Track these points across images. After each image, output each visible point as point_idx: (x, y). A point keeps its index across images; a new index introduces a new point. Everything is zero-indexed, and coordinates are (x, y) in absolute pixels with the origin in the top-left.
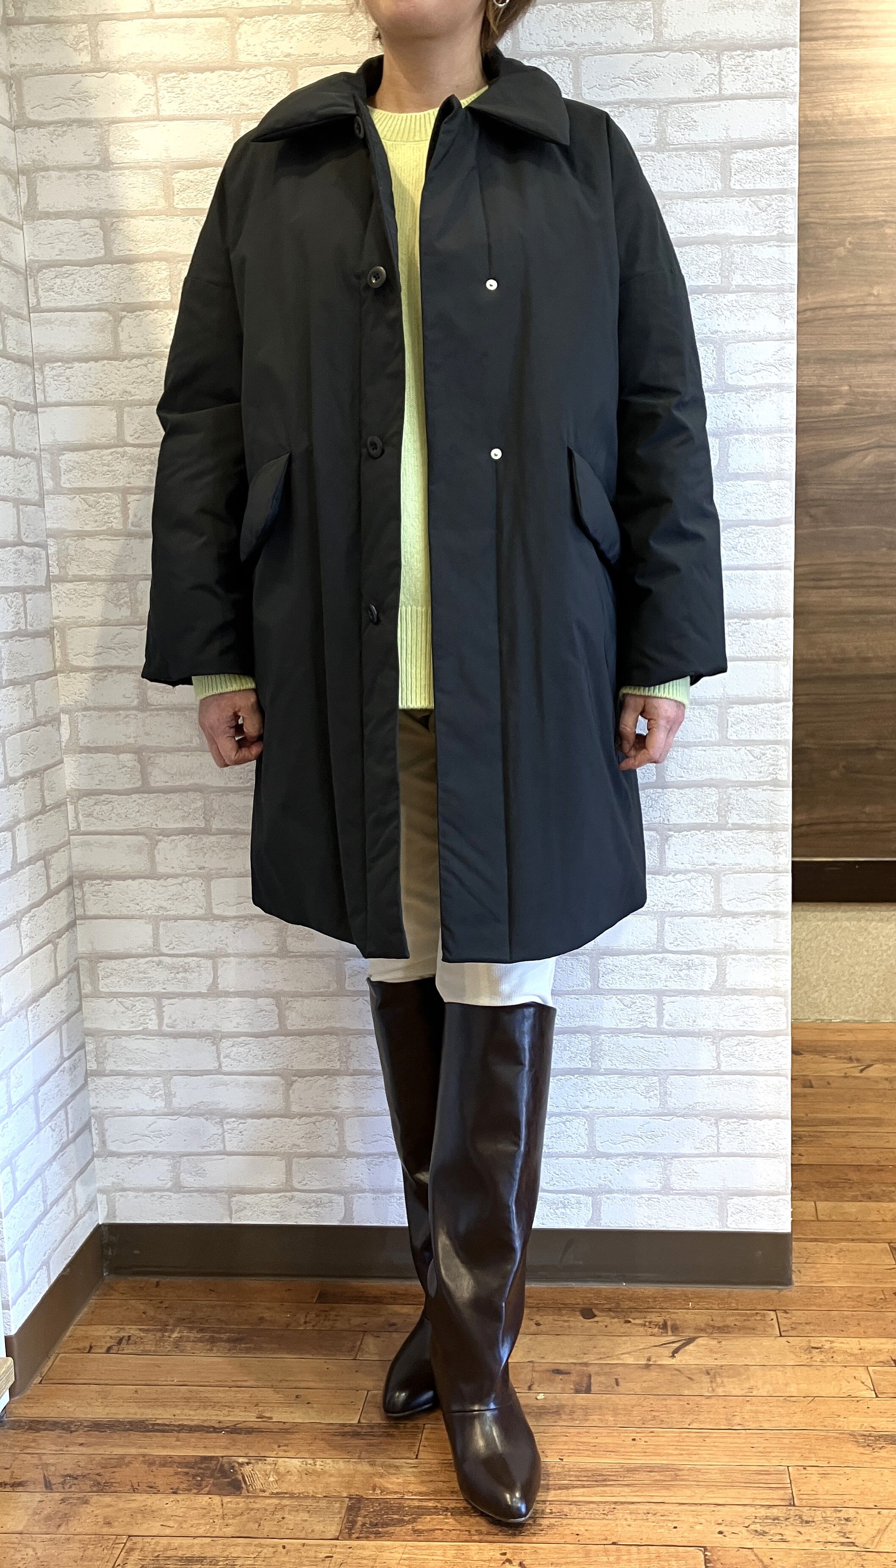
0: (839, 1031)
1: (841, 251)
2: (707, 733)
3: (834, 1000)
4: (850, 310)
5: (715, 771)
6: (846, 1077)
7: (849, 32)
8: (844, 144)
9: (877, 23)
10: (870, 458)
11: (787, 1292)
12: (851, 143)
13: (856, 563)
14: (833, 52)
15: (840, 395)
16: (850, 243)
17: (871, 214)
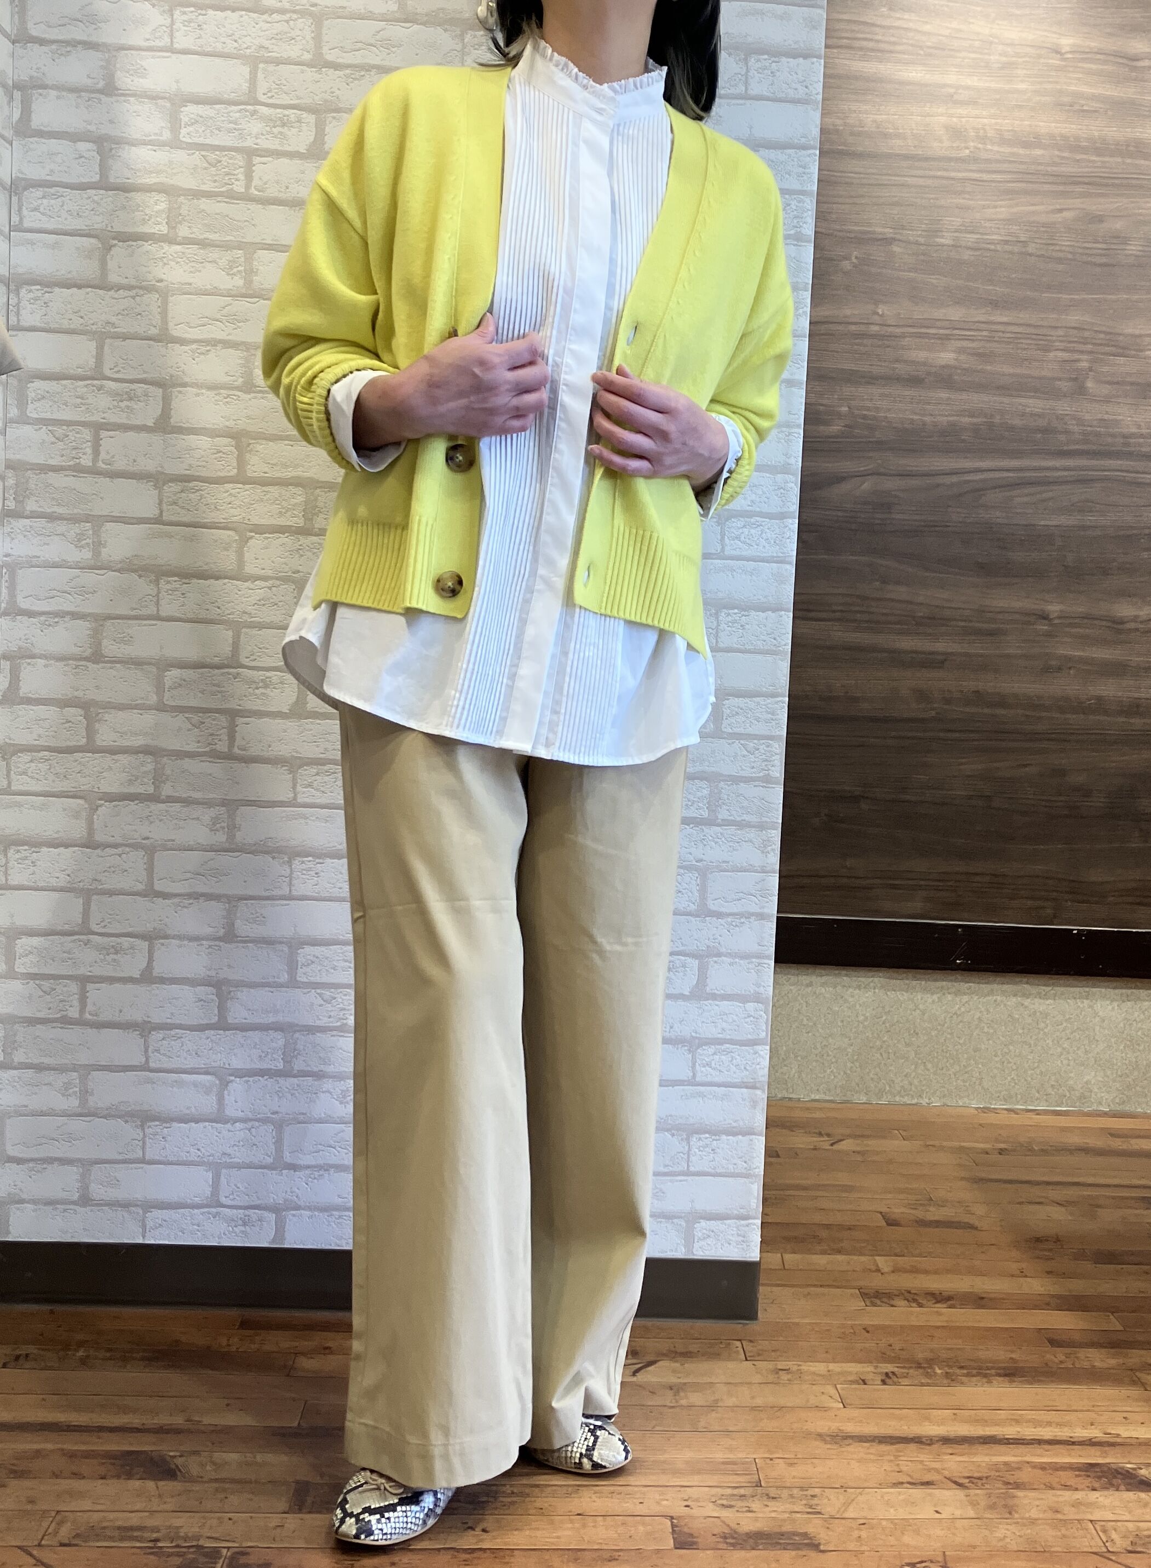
0: (808, 1109)
1: (846, 265)
3: (804, 1076)
4: (853, 328)
5: (707, 763)
6: (815, 1149)
7: (864, 43)
8: (855, 155)
9: (893, 39)
10: (868, 485)
11: (753, 1326)
12: (861, 156)
13: (848, 595)
15: (839, 415)
16: (857, 258)
17: (880, 230)
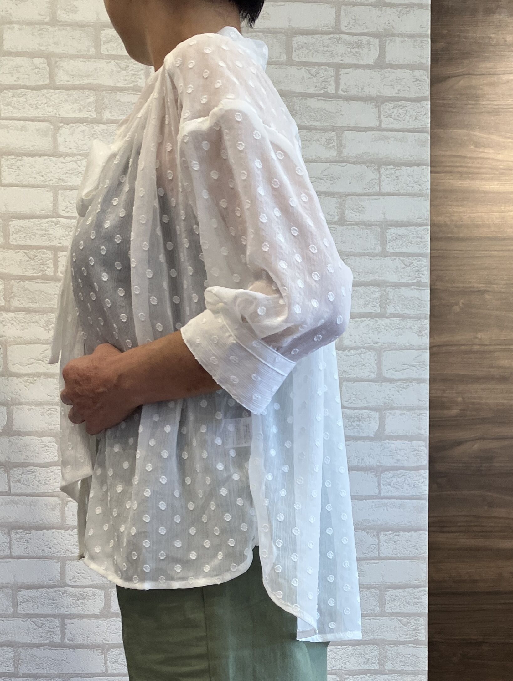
1: (457, 308)
2: (372, 608)
4: (462, 348)
5: (376, 633)
7: (460, 169)
8: (458, 239)
9: (478, 165)
10: (477, 446)
12: (463, 239)
13: (468, 516)
14: (450, 181)
15: (457, 403)
16: (463, 304)
17: (476, 285)
